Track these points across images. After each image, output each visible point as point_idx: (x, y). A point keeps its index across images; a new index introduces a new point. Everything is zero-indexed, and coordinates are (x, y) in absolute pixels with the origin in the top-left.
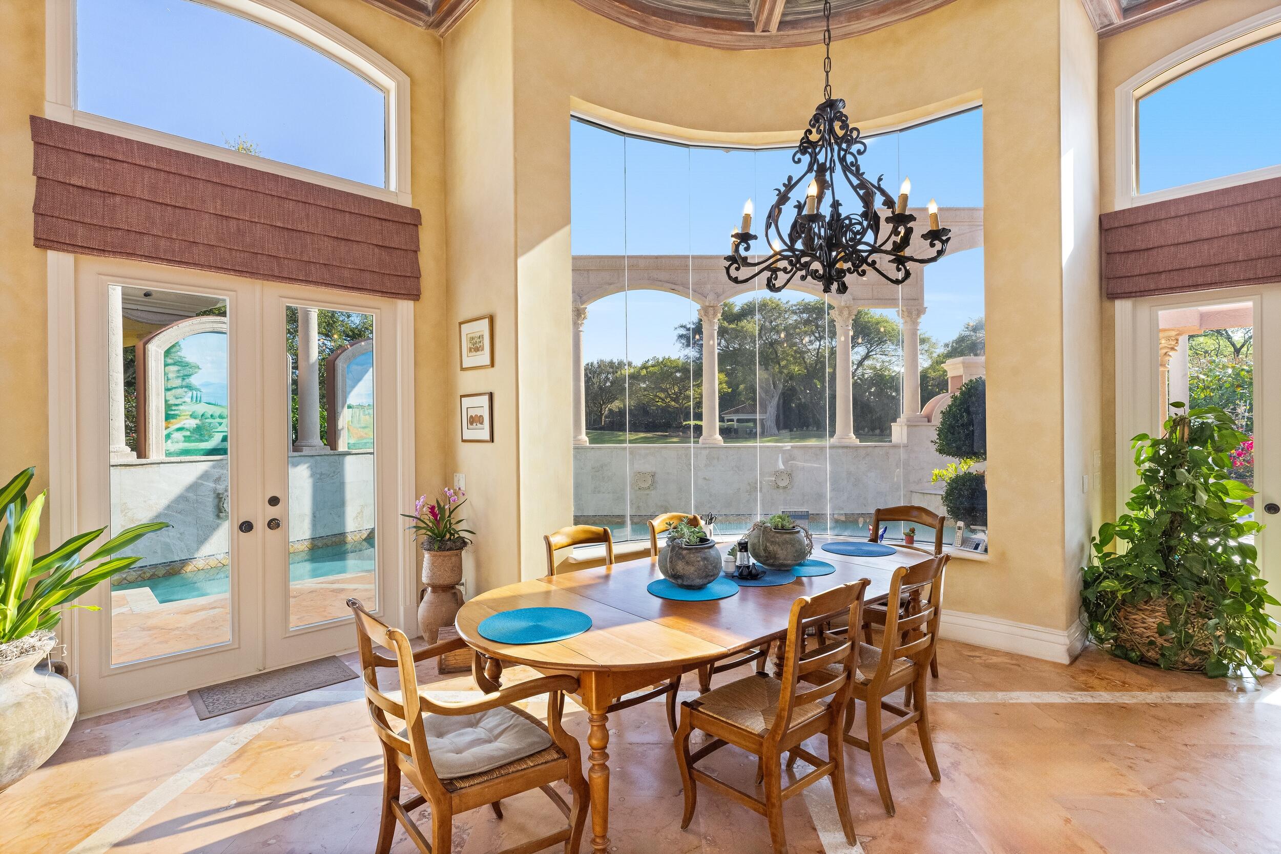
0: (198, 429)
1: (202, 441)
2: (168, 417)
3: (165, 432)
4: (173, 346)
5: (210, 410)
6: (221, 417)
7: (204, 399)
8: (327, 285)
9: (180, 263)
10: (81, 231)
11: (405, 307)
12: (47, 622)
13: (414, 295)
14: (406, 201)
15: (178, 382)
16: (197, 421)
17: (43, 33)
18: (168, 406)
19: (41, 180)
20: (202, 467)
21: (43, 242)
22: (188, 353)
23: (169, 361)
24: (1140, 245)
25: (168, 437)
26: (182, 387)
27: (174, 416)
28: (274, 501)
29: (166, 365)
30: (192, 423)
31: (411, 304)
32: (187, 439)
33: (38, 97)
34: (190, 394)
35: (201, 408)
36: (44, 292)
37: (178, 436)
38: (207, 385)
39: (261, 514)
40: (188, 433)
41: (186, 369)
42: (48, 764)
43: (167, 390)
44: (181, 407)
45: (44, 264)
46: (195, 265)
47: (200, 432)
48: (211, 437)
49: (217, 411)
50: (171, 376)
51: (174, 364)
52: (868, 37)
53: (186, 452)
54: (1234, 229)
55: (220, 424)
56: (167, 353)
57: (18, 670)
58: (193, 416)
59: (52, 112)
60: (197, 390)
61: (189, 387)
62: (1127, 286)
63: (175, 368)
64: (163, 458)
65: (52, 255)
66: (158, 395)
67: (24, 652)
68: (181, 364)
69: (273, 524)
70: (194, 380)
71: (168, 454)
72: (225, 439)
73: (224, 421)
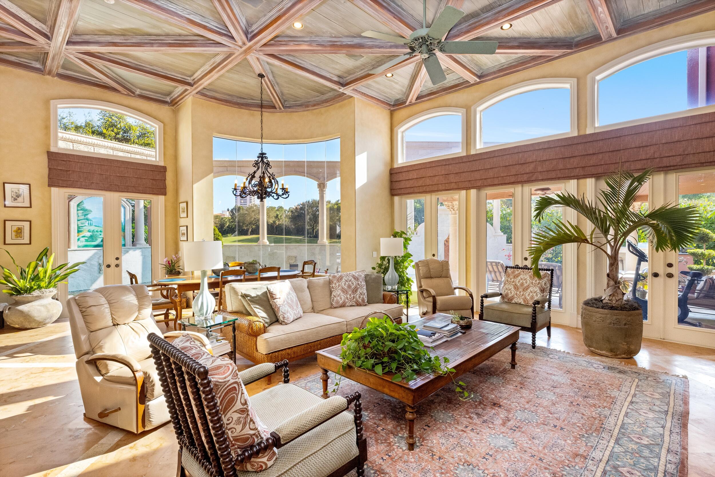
0: (91, 237)
1: (93, 241)
2: (79, 232)
3: (77, 238)
4: (81, 203)
5: (96, 229)
6: (101, 231)
7: (93, 224)
8: (134, 192)
9: (88, 189)
10: (60, 182)
11: (162, 198)
12: (55, 286)
13: (165, 194)
14: (162, 164)
15: (83, 217)
16: (91, 233)
17: (50, 127)
18: (79, 227)
19: (50, 169)
20: (93, 252)
21: (50, 185)
22: (87, 205)
23: (79, 209)
24: (398, 180)
25: (78, 240)
26: (84, 219)
27: (81, 231)
28: (117, 259)
29: (78, 210)
30: (89, 234)
31: (163, 197)
32: (86, 241)
33: (49, 145)
34: (88, 222)
35: (92, 228)
36: (50, 199)
37: (83, 239)
38: (95, 218)
39: (113, 262)
40: (87, 238)
41: (86, 212)
42: (56, 322)
43: (78, 220)
44: (84, 228)
45: (50, 190)
46: (93, 189)
47: (92, 238)
48: (96, 240)
49: (99, 229)
50: (80, 215)
51: (81, 210)
52: (315, 111)
53: (86, 246)
54: (415, 177)
55: (100, 234)
56: (78, 205)
57: (47, 297)
58: (89, 231)
59: (53, 149)
60: (90, 220)
61: (87, 219)
62: (399, 192)
63: (81, 211)
64: (77, 248)
65: (53, 189)
66: (74, 222)
67: (50, 292)
68: (84, 210)
69: (117, 266)
70: (89, 216)
71: (79, 247)
72: (102, 241)
73: (102, 233)
